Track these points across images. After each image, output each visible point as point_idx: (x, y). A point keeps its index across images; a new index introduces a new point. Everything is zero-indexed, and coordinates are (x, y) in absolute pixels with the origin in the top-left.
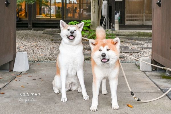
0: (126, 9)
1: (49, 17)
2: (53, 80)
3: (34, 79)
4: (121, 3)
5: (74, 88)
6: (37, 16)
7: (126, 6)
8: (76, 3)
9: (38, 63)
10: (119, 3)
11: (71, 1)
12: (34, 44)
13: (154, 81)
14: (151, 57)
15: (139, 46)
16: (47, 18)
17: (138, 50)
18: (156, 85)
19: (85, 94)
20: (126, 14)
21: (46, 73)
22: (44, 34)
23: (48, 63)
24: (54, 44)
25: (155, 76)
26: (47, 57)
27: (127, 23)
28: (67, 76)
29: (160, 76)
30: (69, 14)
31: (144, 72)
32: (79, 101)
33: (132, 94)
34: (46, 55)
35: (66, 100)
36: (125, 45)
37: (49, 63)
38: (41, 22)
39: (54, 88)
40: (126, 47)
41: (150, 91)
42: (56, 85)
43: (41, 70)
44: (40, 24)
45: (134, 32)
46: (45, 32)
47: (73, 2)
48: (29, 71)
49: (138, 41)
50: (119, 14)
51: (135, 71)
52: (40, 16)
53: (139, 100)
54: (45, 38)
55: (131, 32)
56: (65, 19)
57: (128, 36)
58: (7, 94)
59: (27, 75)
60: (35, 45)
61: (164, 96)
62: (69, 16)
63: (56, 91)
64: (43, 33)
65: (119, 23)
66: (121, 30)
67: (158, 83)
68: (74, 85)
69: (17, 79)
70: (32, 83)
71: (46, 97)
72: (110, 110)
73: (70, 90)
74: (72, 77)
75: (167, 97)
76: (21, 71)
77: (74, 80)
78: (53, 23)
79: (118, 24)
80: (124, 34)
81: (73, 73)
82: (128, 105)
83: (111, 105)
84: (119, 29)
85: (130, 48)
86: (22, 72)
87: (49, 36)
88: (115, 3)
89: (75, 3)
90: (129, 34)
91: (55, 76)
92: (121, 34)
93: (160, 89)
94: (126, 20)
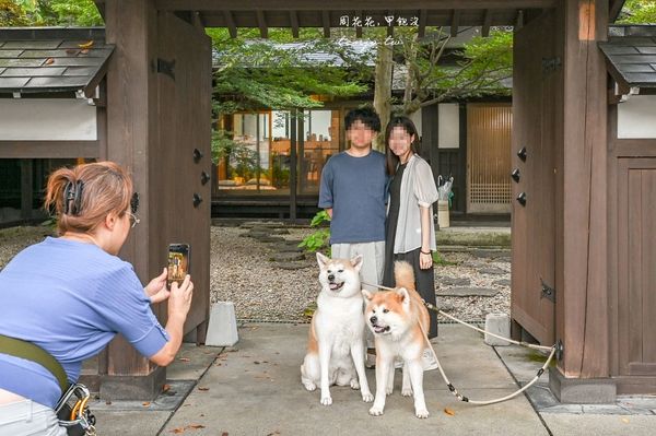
0: (469, 170)
1: (254, 187)
2: (303, 363)
3: (256, 363)
4: (456, 154)
5: (343, 381)
6: (220, 182)
7: (469, 162)
8: (329, 139)
9: (252, 324)
10: (451, 153)
11: (314, 135)
12: (229, 272)
13: (509, 366)
14: (509, 311)
15: (498, 278)
16: (248, 187)
17: (491, 290)
18: (512, 374)
19: (365, 391)
20: (469, 184)
21: (278, 350)
22: (245, 240)
23: (275, 325)
24: (278, 271)
25: (515, 356)
26: (270, 308)
27: (473, 208)
28: (332, 355)
29: (526, 355)
30: (310, 174)
31: (493, 347)
32: (356, 404)
33: (451, 388)
34: (266, 303)
35: (330, 402)
36: (462, 276)
37: (278, 325)
38: (234, 202)
39: (304, 381)
40: (466, 282)
41: (494, 386)
42: (308, 372)
43: (265, 342)
44: (229, 206)
45: (490, 235)
46: (247, 231)
47: (321, 136)
48: (240, 345)
49: (499, 261)
50: (451, 184)
51: (475, 344)
52: (229, 182)
53: (465, 399)
54: (250, 252)
55: (483, 236)
56: (301, 191)
57: (474, 244)
58: (213, 391)
59: (238, 353)
60: (232, 276)
61: (519, 395)
62: (309, 178)
63: (310, 387)
64: (242, 236)
65: (450, 209)
66: (455, 230)
67: (515, 370)
68: (343, 373)
69: (219, 361)
70: (254, 371)
71: (290, 397)
72: (412, 418)
73: (334, 385)
74: (341, 359)
75: (524, 397)
76: (223, 344)
77: (343, 364)
78: (265, 203)
79: (448, 212)
80: (464, 239)
81: (343, 351)
82: (446, 411)
83: (414, 410)
84: (450, 226)
85: (473, 285)
86: (224, 348)
87: (260, 245)
88: (441, 153)
89: (326, 140)
90: (476, 239)
91: (305, 355)
92: (456, 239)
93: (516, 381)
94: (469, 199)
